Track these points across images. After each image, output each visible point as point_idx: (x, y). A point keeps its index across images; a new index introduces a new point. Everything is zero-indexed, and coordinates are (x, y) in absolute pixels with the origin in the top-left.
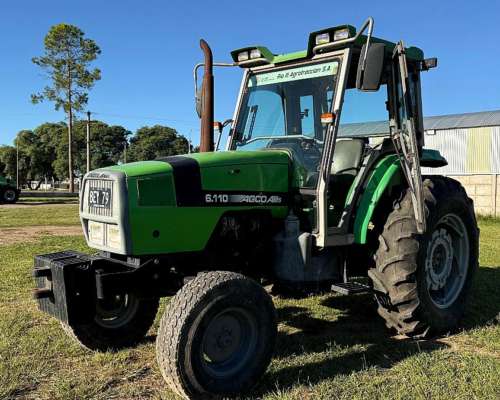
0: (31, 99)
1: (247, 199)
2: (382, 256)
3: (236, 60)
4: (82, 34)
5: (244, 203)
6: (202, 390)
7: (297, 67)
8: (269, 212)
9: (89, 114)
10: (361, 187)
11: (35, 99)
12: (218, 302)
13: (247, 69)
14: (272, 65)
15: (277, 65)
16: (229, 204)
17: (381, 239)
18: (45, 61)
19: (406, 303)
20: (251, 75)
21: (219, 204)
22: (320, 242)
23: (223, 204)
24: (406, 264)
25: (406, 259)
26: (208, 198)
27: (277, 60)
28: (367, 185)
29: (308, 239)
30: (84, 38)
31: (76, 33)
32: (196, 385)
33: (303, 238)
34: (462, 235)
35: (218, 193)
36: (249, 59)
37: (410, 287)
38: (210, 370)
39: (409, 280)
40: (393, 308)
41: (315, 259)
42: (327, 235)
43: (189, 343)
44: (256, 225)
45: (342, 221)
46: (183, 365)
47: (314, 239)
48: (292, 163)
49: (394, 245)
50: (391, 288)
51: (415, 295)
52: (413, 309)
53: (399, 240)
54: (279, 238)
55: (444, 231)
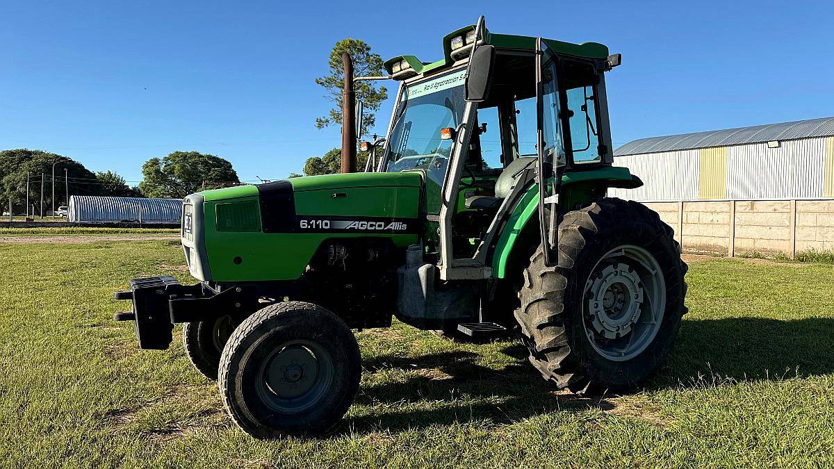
0: (316, 124)
1: (357, 225)
2: (526, 295)
3: (391, 73)
4: (368, 49)
5: (352, 230)
6: (258, 424)
7: (445, 75)
8: (389, 240)
9: (375, 137)
10: (507, 212)
11: (320, 123)
12: (276, 333)
13: (402, 82)
14: (422, 76)
15: (426, 74)
16: (331, 230)
17: (525, 273)
18: (330, 82)
19: (553, 349)
20: (405, 87)
21: (318, 230)
22: (443, 276)
23: (324, 231)
24: (549, 304)
25: (548, 297)
26: (303, 224)
27: (426, 68)
28: (513, 211)
29: (428, 271)
30: (370, 53)
31: (363, 48)
32: (251, 417)
33: (422, 271)
34: (653, 273)
35: (317, 218)
36: (401, 70)
37: (556, 332)
38: (271, 404)
39: (553, 322)
40: (541, 356)
41: (441, 294)
42: (451, 267)
43: (240, 372)
44: (373, 255)
45: (478, 251)
46: (233, 396)
47: (438, 272)
48: (424, 187)
49: (537, 280)
50: (536, 332)
51: (563, 342)
52: (561, 358)
53: (543, 275)
54: (400, 270)
55: (623, 267)
